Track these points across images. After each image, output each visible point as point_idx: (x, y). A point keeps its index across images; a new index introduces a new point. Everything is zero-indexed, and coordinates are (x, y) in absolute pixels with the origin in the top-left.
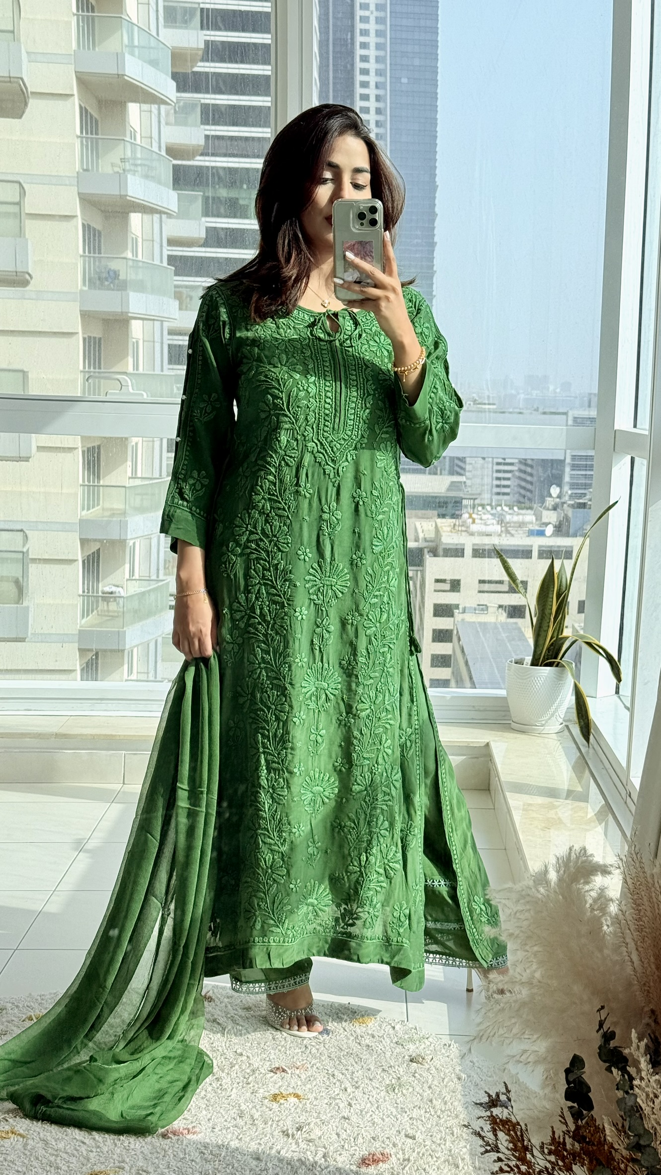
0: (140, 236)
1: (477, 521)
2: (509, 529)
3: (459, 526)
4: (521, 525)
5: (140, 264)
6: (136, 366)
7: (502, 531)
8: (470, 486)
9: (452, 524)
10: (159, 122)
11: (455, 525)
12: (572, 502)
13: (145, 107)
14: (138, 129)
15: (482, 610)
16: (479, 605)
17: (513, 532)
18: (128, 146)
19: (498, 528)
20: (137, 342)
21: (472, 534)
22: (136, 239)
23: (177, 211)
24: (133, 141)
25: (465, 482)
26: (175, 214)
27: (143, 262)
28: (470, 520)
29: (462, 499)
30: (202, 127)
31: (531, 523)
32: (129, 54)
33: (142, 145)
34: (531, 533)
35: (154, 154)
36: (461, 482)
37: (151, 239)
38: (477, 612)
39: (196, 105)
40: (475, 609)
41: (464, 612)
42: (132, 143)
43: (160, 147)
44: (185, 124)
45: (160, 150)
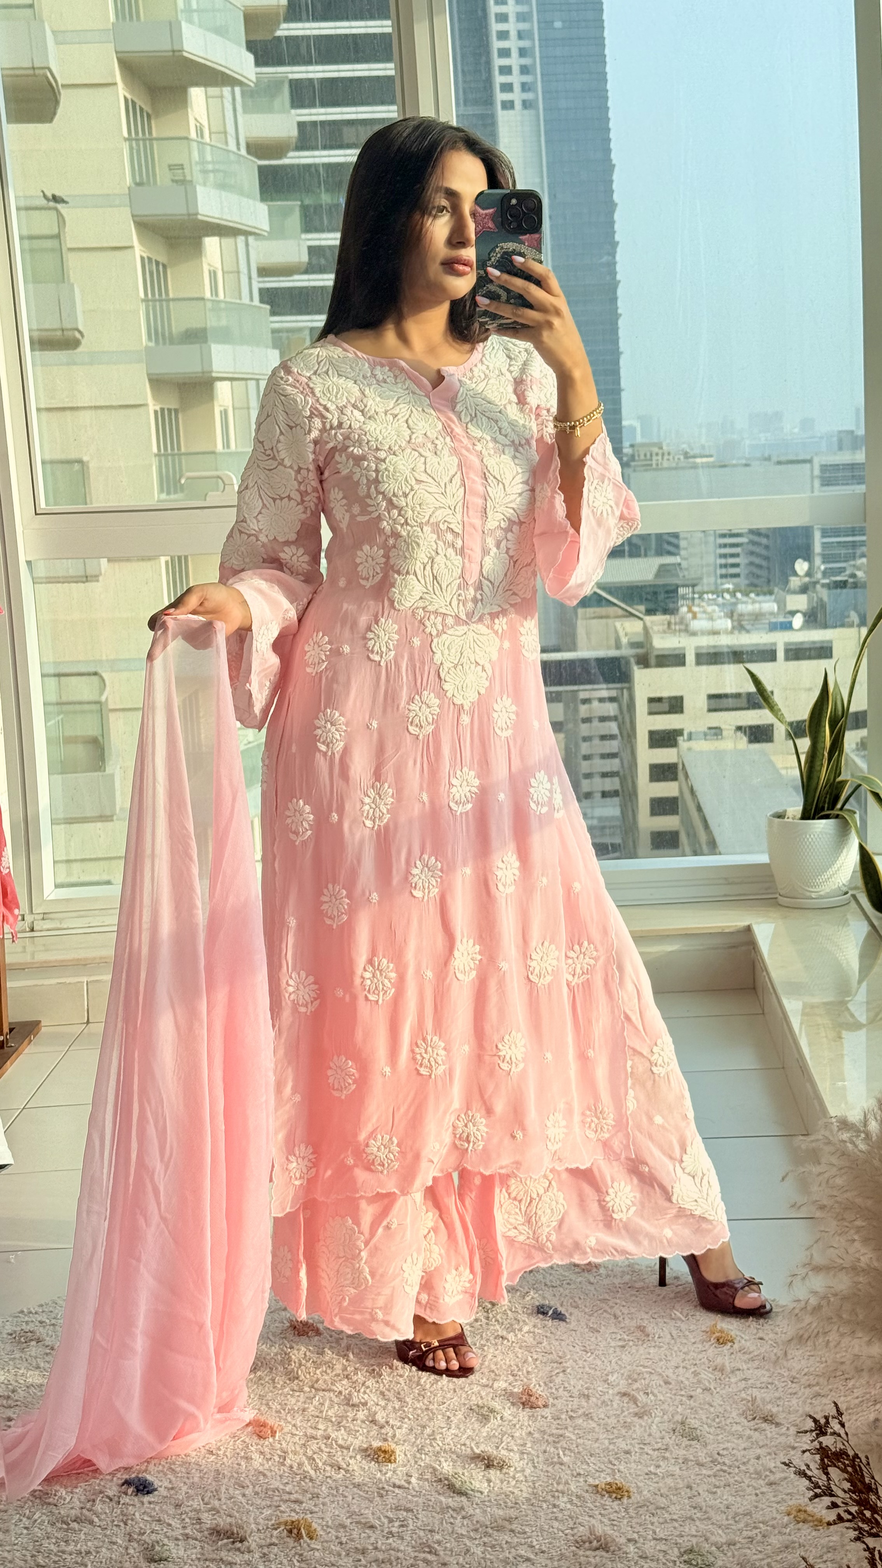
0: (220, 267)
1: (699, 615)
2: (743, 623)
3: (675, 624)
4: (757, 617)
5: (223, 305)
6: (227, 444)
7: (733, 628)
8: (687, 569)
9: (666, 622)
10: (235, 110)
11: (669, 624)
12: (826, 581)
13: (213, 91)
14: (205, 123)
15: (716, 734)
16: (710, 728)
17: (748, 627)
18: (194, 145)
19: (728, 624)
20: (226, 411)
21: (694, 634)
22: (215, 272)
23: (267, 228)
24: (200, 140)
25: (680, 564)
26: (266, 234)
27: (226, 302)
28: (690, 615)
29: (677, 586)
30: (293, 111)
31: (772, 614)
32: (186, 21)
33: (213, 143)
34: (774, 627)
35: (231, 155)
36: (674, 565)
37: (235, 269)
38: (708, 737)
39: (282, 82)
40: (705, 734)
41: (690, 738)
42: (198, 142)
43: (238, 144)
44: (270, 110)
45: (239, 149)
